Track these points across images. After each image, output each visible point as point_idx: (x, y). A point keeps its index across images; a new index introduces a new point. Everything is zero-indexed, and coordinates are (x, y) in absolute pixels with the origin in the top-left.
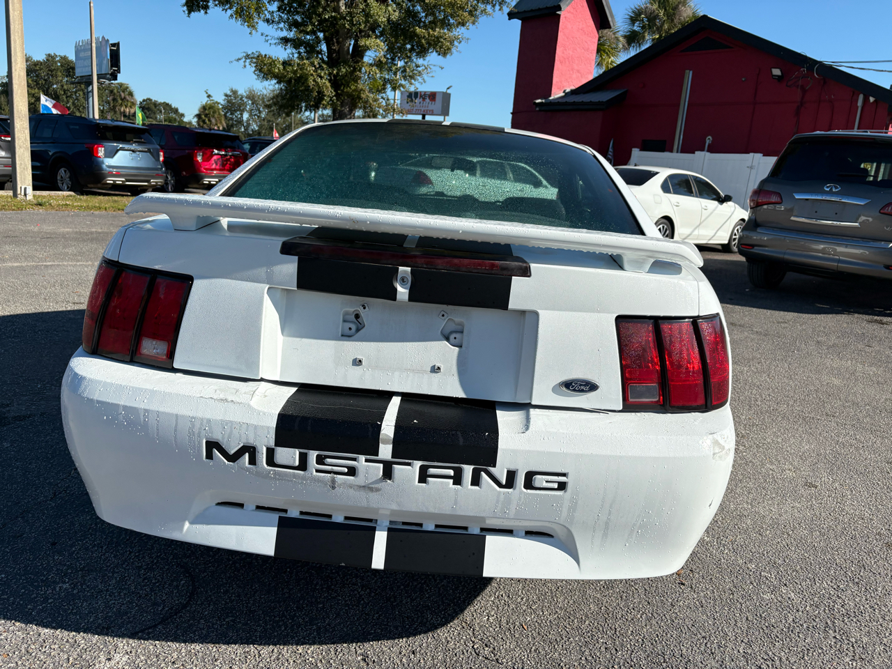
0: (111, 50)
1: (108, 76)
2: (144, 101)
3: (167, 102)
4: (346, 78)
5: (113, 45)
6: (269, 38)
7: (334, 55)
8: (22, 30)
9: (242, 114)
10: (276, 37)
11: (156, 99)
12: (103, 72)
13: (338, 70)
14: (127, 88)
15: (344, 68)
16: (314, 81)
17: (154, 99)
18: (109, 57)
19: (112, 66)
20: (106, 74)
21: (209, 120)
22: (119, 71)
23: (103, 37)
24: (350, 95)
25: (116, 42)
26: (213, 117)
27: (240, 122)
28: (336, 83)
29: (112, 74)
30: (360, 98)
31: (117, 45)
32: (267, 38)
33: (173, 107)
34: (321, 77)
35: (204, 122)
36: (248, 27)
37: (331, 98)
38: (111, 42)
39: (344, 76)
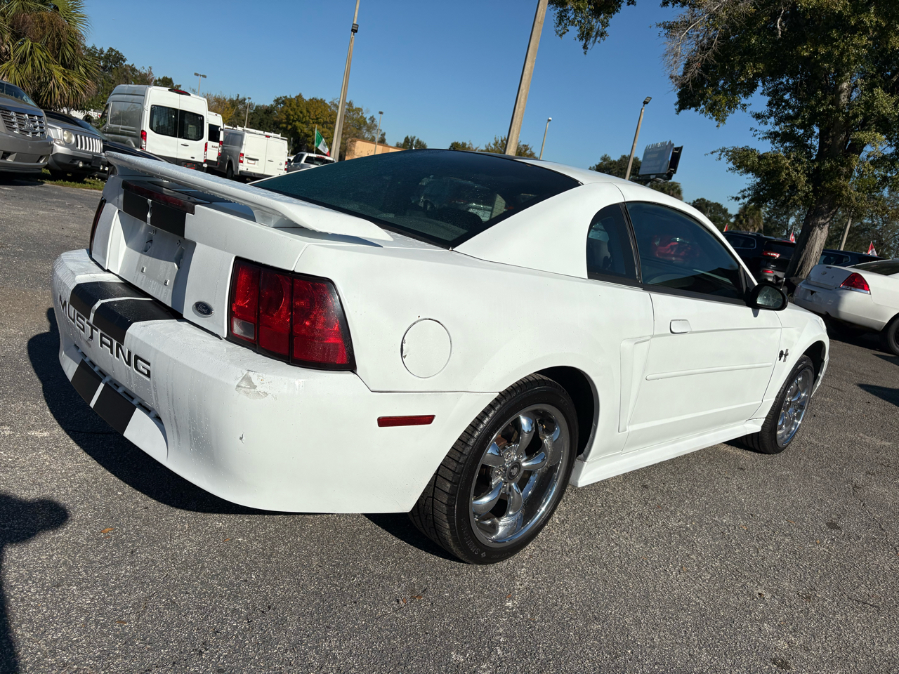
0: (673, 153)
1: (664, 176)
2: (698, 200)
3: (719, 203)
4: (831, 174)
5: (677, 149)
6: (758, 132)
7: (826, 149)
8: (521, 123)
9: (788, 219)
10: (765, 131)
11: (709, 200)
12: (661, 172)
13: (821, 163)
14: (678, 186)
15: (829, 162)
16: (788, 174)
17: (707, 199)
18: (670, 159)
19: (670, 167)
20: (663, 174)
21: (747, 221)
22: (675, 172)
23: (670, 142)
24: (830, 192)
25: (680, 146)
26: (752, 218)
27: (784, 226)
28: (816, 177)
29: (667, 175)
30: (841, 195)
31: (680, 149)
32: (755, 133)
33: (723, 207)
34: (797, 171)
35: (741, 222)
36: (716, 120)
37: (807, 194)
38: (675, 146)
39: (828, 172)
